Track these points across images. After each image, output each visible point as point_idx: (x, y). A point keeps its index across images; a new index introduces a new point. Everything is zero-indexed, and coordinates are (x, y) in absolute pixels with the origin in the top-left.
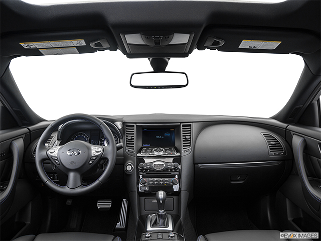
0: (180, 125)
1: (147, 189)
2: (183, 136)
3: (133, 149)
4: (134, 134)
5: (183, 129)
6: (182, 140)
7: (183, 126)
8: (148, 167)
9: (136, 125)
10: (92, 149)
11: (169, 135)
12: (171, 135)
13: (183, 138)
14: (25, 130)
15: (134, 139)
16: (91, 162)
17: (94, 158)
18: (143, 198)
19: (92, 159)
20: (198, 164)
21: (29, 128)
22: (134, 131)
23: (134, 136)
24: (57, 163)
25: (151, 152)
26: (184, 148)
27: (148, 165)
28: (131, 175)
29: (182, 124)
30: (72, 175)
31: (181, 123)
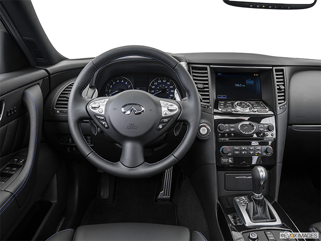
0: (272, 69)
1: (230, 161)
2: (278, 85)
3: (209, 103)
4: (207, 80)
5: (276, 75)
6: (277, 91)
7: (277, 71)
8: (232, 129)
9: (210, 67)
10: (162, 105)
11: (252, 82)
12: (255, 83)
13: (278, 89)
14: (41, 72)
15: (208, 88)
16: (161, 127)
17: (166, 120)
18: (222, 173)
19: (163, 122)
20: (291, 125)
21: (48, 69)
22: (207, 77)
23: (207, 84)
24: (104, 126)
25: (233, 108)
26: (279, 103)
27: (232, 127)
28: (206, 140)
29: (274, 68)
30: (128, 146)
31: (273, 66)
